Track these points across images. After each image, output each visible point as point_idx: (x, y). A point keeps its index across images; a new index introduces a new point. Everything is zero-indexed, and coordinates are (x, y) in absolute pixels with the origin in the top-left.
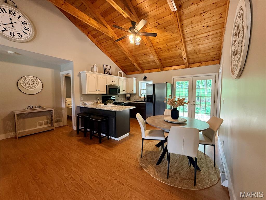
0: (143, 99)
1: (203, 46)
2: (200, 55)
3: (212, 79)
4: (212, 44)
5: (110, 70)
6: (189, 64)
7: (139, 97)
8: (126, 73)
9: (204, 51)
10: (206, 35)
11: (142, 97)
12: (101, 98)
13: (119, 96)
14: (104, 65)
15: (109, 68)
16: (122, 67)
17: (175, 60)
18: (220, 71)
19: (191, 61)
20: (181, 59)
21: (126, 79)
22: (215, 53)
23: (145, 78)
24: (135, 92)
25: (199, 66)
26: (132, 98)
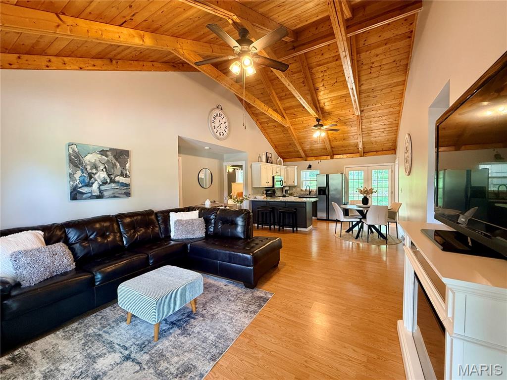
1: (380, 138)
2: (376, 146)
3: (389, 169)
4: (389, 137)
5: (271, 158)
6: (364, 153)
9: (380, 142)
10: (383, 130)
14: (267, 153)
15: (271, 156)
17: (349, 148)
18: (397, 162)
19: (366, 150)
20: (356, 148)
21: (286, 168)
22: (391, 144)
23: (310, 167)
24: (295, 184)
25: (375, 155)
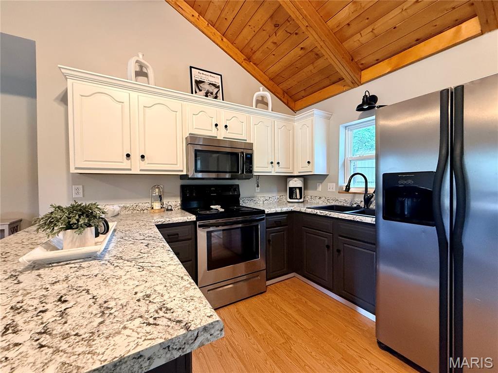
0: (360, 201)
5: (218, 87)
7: (341, 187)
8: (292, 104)
11: (352, 190)
12: (178, 191)
13: (258, 186)
14: (191, 67)
15: (217, 80)
16: (271, 82)
24: (319, 168)
26: (309, 193)
